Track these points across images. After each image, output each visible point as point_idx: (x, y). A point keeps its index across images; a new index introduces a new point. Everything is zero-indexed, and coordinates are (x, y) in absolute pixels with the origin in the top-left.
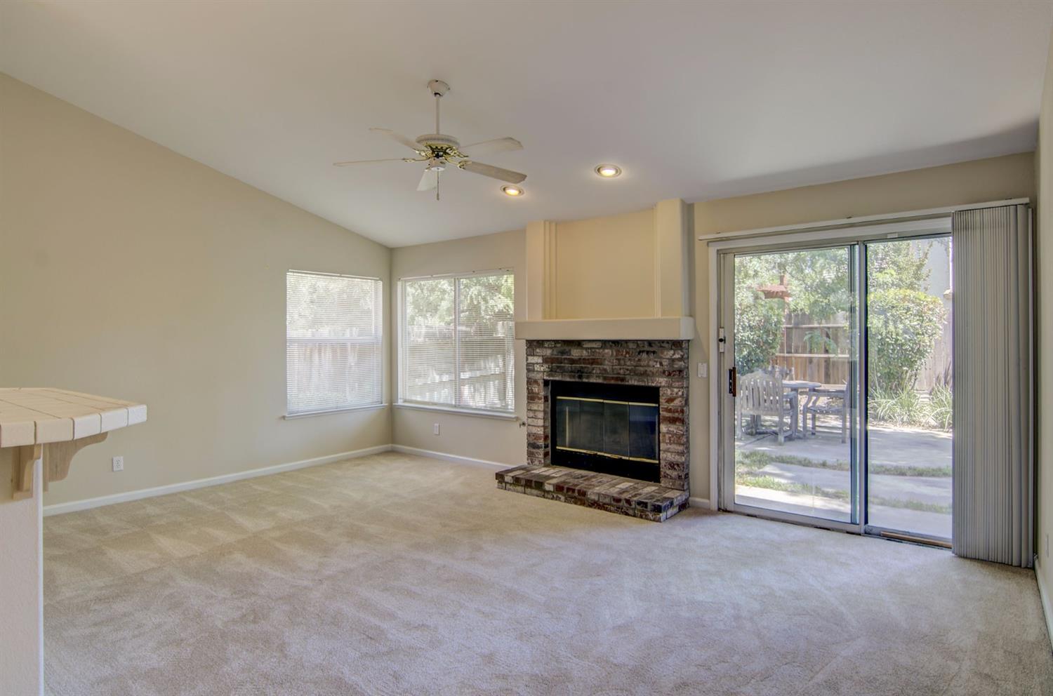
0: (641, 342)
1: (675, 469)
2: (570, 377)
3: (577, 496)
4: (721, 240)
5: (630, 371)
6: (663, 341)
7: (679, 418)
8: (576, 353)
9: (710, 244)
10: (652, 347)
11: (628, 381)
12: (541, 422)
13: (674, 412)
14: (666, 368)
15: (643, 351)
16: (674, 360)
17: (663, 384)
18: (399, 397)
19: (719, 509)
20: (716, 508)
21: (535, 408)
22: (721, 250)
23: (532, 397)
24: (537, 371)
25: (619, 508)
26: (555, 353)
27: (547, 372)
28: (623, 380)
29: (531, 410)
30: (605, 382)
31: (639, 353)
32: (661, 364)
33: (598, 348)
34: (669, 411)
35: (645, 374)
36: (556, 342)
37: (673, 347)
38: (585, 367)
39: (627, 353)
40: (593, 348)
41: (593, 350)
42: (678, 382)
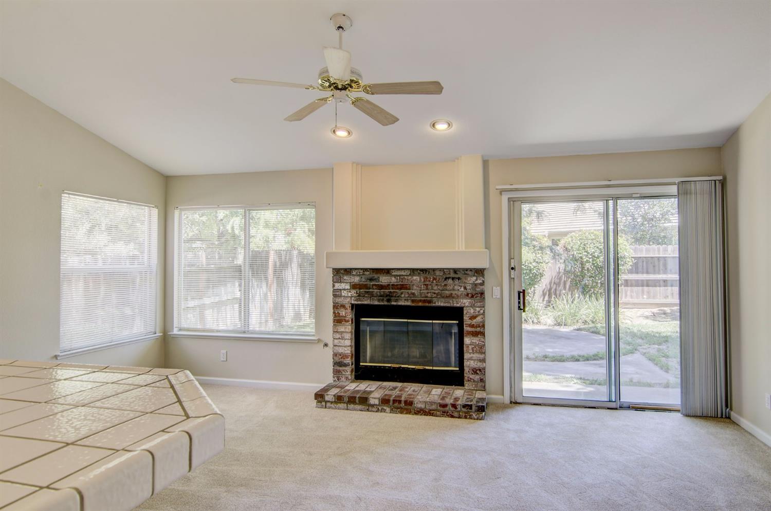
0: (448, 270)
1: (477, 373)
2: (379, 300)
3: (405, 406)
4: (511, 190)
5: (437, 294)
6: (467, 270)
7: (479, 332)
8: (384, 280)
9: (503, 193)
10: (456, 274)
11: (435, 303)
12: (348, 343)
13: (476, 327)
14: (469, 291)
15: (449, 278)
16: (476, 285)
17: (467, 304)
18: (175, 326)
19: (511, 402)
20: (509, 402)
21: (343, 330)
22: (512, 198)
23: (338, 320)
24: (344, 296)
25: (445, 412)
26: (364, 280)
27: (355, 297)
28: (430, 302)
29: (337, 332)
30: (413, 305)
31: (446, 279)
32: (465, 288)
33: (406, 275)
34: (472, 326)
35: (450, 296)
36: (365, 270)
37: (476, 274)
38: (394, 292)
39: (434, 279)
40: (402, 275)
41: (402, 277)
42: (480, 302)
